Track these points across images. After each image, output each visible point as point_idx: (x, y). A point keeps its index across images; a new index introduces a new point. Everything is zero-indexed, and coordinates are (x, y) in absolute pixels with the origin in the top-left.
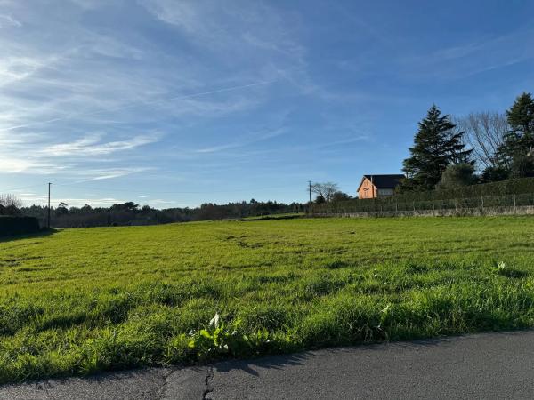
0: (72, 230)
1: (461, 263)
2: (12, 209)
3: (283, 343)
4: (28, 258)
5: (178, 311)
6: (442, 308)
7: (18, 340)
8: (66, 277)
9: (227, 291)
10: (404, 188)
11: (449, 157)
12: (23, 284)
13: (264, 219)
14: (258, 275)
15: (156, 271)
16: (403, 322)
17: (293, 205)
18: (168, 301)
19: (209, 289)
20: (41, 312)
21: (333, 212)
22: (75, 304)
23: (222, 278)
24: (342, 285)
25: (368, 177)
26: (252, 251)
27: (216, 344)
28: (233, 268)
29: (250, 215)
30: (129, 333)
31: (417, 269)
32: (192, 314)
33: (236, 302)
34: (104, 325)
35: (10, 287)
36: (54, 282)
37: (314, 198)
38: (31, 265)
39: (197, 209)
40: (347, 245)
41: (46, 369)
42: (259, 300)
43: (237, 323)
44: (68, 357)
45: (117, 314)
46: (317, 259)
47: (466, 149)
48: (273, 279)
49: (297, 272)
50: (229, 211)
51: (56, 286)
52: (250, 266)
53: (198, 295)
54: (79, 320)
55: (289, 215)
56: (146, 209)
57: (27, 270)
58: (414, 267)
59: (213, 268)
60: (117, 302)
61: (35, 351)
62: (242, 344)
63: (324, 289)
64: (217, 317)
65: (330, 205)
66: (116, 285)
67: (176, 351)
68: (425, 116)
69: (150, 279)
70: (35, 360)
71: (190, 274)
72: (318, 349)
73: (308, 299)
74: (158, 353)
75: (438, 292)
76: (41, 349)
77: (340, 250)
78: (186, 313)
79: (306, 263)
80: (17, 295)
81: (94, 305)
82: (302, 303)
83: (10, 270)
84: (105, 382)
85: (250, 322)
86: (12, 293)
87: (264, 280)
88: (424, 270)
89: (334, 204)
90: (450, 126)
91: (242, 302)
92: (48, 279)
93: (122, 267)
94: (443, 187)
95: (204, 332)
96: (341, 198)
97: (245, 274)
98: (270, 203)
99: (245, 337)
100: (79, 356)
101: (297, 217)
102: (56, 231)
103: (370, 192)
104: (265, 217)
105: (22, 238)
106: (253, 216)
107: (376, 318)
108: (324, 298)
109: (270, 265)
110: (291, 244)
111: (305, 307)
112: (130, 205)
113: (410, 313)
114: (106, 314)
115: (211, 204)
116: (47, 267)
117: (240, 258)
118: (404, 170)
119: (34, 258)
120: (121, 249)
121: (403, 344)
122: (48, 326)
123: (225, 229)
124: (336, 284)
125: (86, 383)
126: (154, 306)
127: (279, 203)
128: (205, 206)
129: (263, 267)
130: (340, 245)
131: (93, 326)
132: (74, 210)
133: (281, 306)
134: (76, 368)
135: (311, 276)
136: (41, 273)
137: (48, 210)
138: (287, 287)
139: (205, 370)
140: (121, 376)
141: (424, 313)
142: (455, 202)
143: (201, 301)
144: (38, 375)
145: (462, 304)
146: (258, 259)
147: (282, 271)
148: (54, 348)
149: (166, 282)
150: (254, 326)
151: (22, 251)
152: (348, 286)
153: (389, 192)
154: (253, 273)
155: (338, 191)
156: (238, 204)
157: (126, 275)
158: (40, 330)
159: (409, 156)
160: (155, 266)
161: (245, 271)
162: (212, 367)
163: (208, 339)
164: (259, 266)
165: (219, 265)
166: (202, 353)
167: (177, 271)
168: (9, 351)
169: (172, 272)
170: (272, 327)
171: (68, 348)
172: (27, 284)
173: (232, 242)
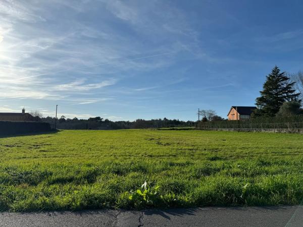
0: (67, 131)
1: (293, 162)
2: (37, 118)
3: (184, 202)
4: (45, 145)
5: (124, 178)
6: (281, 188)
7: (40, 188)
8: (64, 156)
9: (151, 169)
10: (256, 115)
11: (285, 97)
12: (42, 159)
13: (171, 129)
14: (169, 161)
15: (111, 155)
16: (256, 195)
17: (189, 122)
18: (118, 172)
19: (141, 167)
20: (51, 174)
21: (212, 127)
22: (68, 171)
23: (148, 161)
24: (219, 170)
25: (235, 107)
26: (164, 147)
27: (145, 199)
28: (154, 156)
29: (163, 126)
30: (96, 189)
31: (264, 163)
32: (132, 181)
33: (156, 176)
34: (83, 184)
35: (35, 159)
36: (58, 158)
37: (201, 118)
38: (46, 148)
39: (134, 122)
40: (220, 147)
41: (53, 205)
42: (169, 176)
43: (157, 187)
44: (65, 199)
45: (91, 178)
46: (202, 154)
47: (296, 93)
48: (177, 164)
49: (192, 161)
50: (152, 124)
51: (59, 160)
52: (163, 156)
53: (134, 170)
54: (71, 180)
55: (186, 128)
56: (107, 121)
57: (44, 151)
58: (262, 162)
59: (143, 155)
60: (91, 171)
61: (48, 195)
62: (159, 200)
63: (207, 172)
64: (145, 184)
65: (211, 123)
66: (90, 162)
67: (122, 201)
68: (271, 72)
69: (108, 159)
70: (48, 200)
71: (130, 158)
72: (204, 206)
73: (198, 178)
74: (113, 201)
75: (278, 178)
76: (50, 194)
77: (216, 150)
78: (128, 180)
79: (196, 156)
80: (39, 164)
81: (78, 172)
82: (194, 179)
83: (35, 150)
84: (84, 215)
85: (164, 188)
86: (36, 163)
87: (172, 164)
88: (269, 164)
89: (213, 123)
90: (286, 79)
91: (159, 176)
92: (55, 157)
93: (94, 152)
94: (280, 115)
95: (139, 191)
96: (217, 119)
97: (161, 160)
98: (175, 121)
99: (161, 196)
100: (70, 199)
101: (191, 129)
102: (59, 131)
103: (235, 116)
105: (41, 134)
106: (165, 127)
107: (239, 191)
108: (207, 177)
109: (175, 156)
110: (188, 145)
111: (196, 182)
112: (98, 118)
113: (260, 190)
114: (85, 178)
115: (141, 120)
116: (54, 150)
117: (158, 151)
118: (256, 104)
119: (47, 145)
120: (93, 142)
121: (256, 208)
122: (54, 182)
123: (149, 134)
124: (215, 170)
125: (74, 215)
126: (111, 175)
127: (180, 120)
128: (138, 121)
129: (171, 157)
130: (217, 147)
131: (78, 184)
132: (69, 120)
133: (182, 180)
134: (69, 206)
135: (199, 164)
136: (51, 153)
137: (56, 119)
138: (186, 169)
139: (139, 214)
140: (92, 212)
141: (269, 190)
142: (288, 124)
143: (136, 174)
144: (49, 208)
145: (294, 186)
146: (168, 152)
147: (182, 160)
148: (57, 194)
149: (117, 161)
150: (166, 190)
151: (41, 141)
152: (222, 171)
153: (247, 117)
154: (165, 160)
155: (215, 115)
156: (157, 120)
157: (96, 156)
158: (50, 184)
159: (260, 96)
160: (111, 152)
161: (161, 158)
162: (142, 212)
163: (141, 195)
164: (169, 156)
165: (146, 154)
166: (137, 203)
167: (123, 156)
168: (35, 194)
169: (120, 156)
170: (177, 192)
171: (64, 195)
172: (44, 159)
173: (153, 141)
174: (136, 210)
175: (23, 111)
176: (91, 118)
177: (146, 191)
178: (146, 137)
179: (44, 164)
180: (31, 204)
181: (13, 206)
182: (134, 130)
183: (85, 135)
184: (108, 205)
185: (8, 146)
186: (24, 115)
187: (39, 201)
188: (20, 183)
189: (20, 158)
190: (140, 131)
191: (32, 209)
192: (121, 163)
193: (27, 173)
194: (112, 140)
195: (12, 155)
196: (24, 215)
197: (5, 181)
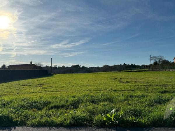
0: (59, 74)
2: (40, 67)
3: (141, 123)
4: (45, 84)
5: (97, 106)
7: (43, 112)
8: (57, 91)
12: (44, 93)
14: (129, 94)
15: (88, 90)
17: (143, 65)
18: (93, 102)
19: (108, 98)
20: (50, 103)
21: (162, 69)
22: (61, 101)
23: (113, 94)
24: (168, 100)
26: (125, 84)
27: (113, 121)
28: (117, 91)
29: (123, 70)
30: (80, 112)
32: (103, 108)
33: (120, 104)
34: (71, 109)
35: (40, 93)
36: (54, 93)
37: (153, 62)
38: (46, 86)
39: (102, 67)
40: (168, 84)
41: (52, 123)
42: (130, 105)
43: (121, 113)
44: (60, 119)
45: (75, 105)
46: (155, 89)
48: (136, 96)
49: (146, 94)
50: (114, 68)
51: (54, 94)
52: (124, 90)
53: (105, 100)
54: (62, 106)
55: (141, 70)
56: (83, 67)
57: (45, 88)
59: (109, 90)
60: (74, 101)
61: (49, 116)
62: (124, 121)
63: (159, 102)
64: (114, 110)
65: (160, 66)
66: (74, 94)
67: (97, 121)
70: (49, 119)
71: (100, 92)
72: (157, 127)
73: (152, 106)
74: (90, 121)
76: (50, 116)
77: (166, 86)
78: (100, 107)
79: (150, 90)
80: (42, 96)
81: (67, 101)
82: (149, 107)
83: (40, 88)
85: (126, 113)
86: (41, 96)
87: (131, 97)
89: (162, 65)
91: (122, 104)
92: (52, 92)
93: (76, 88)
95: (108, 115)
96: (166, 63)
97: (123, 93)
98: (132, 65)
99: (125, 119)
100: (63, 119)
101: (145, 71)
102: (54, 75)
104: (129, 71)
105: (43, 77)
106: (125, 70)
108: (159, 105)
109: (133, 90)
110: (143, 82)
111: (150, 109)
112: (78, 66)
114: (71, 105)
115: (107, 65)
116: (51, 87)
117: (120, 87)
119: (47, 84)
120: (75, 82)
122: (52, 108)
123: (113, 75)
124: (165, 100)
125: (65, 129)
126: (88, 103)
127: (136, 65)
128: (105, 66)
129: (130, 91)
130: (166, 83)
131: (67, 109)
132: (59, 68)
133: (139, 107)
134: (62, 124)
135: (153, 96)
136: (49, 89)
137: (51, 67)
138: (142, 100)
140: (77, 128)
143: (106, 103)
144: (50, 125)
146: (128, 88)
147: (139, 93)
148: (54, 116)
149: (92, 94)
150: (128, 115)
151: (43, 81)
154: (126, 93)
155: (164, 59)
156: (118, 65)
157: (77, 91)
158: (50, 109)
160: (87, 88)
161: (123, 92)
162: (111, 129)
163: (110, 118)
164: (129, 91)
165: (111, 89)
166: (108, 123)
167: (95, 90)
168: (40, 115)
169: (93, 91)
170: (136, 116)
171: (59, 116)
172: (45, 93)
173: (116, 80)
174: (107, 128)
175: (31, 63)
176: (73, 66)
177: (113, 115)
178: (111, 77)
179: (45, 96)
180: (39, 122)
181: (29, 123)
182: (103, 72)
183: (70, 77)
184: (87, 124)
185: (23, 85)
186: (32, 65)
187: (43, 120)
188: (31, 109)
189: (31, 93)
190: (106, 73)
191: (40, 125)
192: (95, 95)
193: (35, 102)
194: (87, 80)
195: (26, 91)
196: (36, 129)
197: (23, 107)
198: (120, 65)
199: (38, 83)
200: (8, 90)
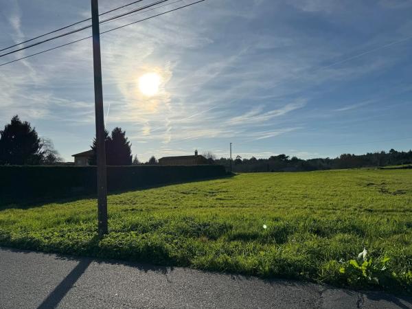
0: (245, 174)
2: (211, 160)
4: (221, 192)
5: (327, 241)
7: (219, 244)
8: (243, 206)
9: (371, 231)
12: (219, 208)
13: (406, 168)
15: (306, 208)
18: (318, 232)
19: (354, 227)
20: (231, 227)
22: (251, 225)
23: (365, 219)
26: (394, 197)
27: (366, 276)
28: (376, 211)
29: (390, 163)
30: (289, 251)
32: (341, 247)
33: (382, 241)
34: (271, 243)
35: (212, 209)
36: (237, 209)
38: (222, 196)
39: (337, 159)
41: (237, 266)
43: (385, 260)
44: (250, 261)
45: (280, 236)
51: (238, 211)
52: (393, 211)
53: (344, 231)
54: (255, 237)
56: (295, 159)
57: (221, 199)
59: (355, 209)
60: (279, 227)
61: (230, 253)
62: (392, 280)
64: (365, 252)
66: (277, 215)
67: (328, 273)
69: (298, 213)
70: (230, 259)
71: (334, 213)
74: (314, 272)
76: (232, 252)
78: (334, 243)
80: (216, 215)
83: (211, 198)
84: (275, 285)
85: (397, 261)
86: (214, 212)
91: (387, 242)
92: (233, 206)
93: (279, 202)
95: (353, 262)
97: (389, 217)
99: (395, 274)
100: (256, 262)
102: (236, 175)
104: (405, 166)
105: (216, 179)
106: (393, 165)
112: (282, 156)
114: (272, 235)
115: (349, 155)
117: (381, 203)
119: (224, 192)
120: (278, 189)
122: (235, 238)
123: (363, 176)
125: (262, 282)
126: (307, 234)
128: (343, 156)
129: (408, 213)
131: (264, 243)
132: (245, 161)
134: (255, 270)
136: (228, 202)
137: (230, 160)
140: (286, 283)
143: (347, 236)
144: (232, 270)
146: (402, 206)
148: (240, 253)
149: (315, 217)
150: (403, 266)
151: (216, 187)
154: (397, 217)
156: (376, 154)
157: (284, 208)
158: (230, 239)
160: (305, 203)
161: (389, 215)
162: (362, 294)
163: (357, 269)
164: (404, 211)
165: (361, 208)
166: (352, 280)
167: (323, 209)
168: (215, 249)
169: (318, 209)
171: (249, 255)
172: (221, 208)
173: (373, 188)
174: (351, 289)
175: (196, 153)
176: (272, 157)
177: (366, 263)
178: (358, 181)
179: (222, 215)
180: (212, 262)
181: (194, 262)
182: (338, 170)
183: (266, 180)
184: (307, 276)
185: (184, 193)
186: (197, 158)
187: (220, 259)
188: (198, 236)
189: (197, 207)
190: (348, 172)
191: (213, 268)
192: (322, 219)
193: (205, 225)
194: (304, 186)
195: (189, 203)
196: (206, 274)
197: (185, 232)
198: (380, 152)
199: (208, 188)
200: (160, 201)
